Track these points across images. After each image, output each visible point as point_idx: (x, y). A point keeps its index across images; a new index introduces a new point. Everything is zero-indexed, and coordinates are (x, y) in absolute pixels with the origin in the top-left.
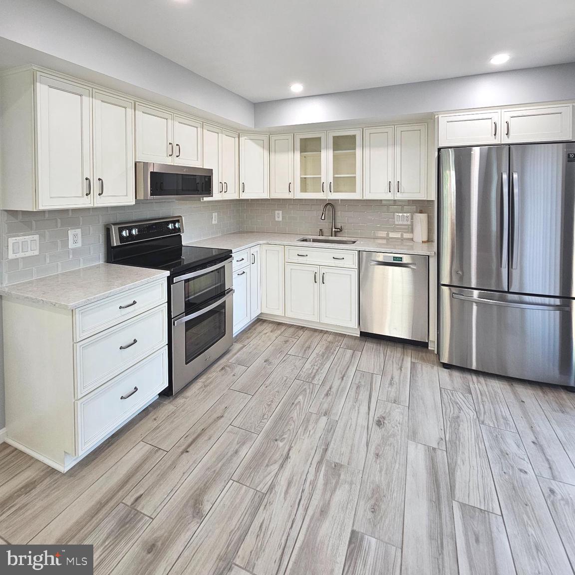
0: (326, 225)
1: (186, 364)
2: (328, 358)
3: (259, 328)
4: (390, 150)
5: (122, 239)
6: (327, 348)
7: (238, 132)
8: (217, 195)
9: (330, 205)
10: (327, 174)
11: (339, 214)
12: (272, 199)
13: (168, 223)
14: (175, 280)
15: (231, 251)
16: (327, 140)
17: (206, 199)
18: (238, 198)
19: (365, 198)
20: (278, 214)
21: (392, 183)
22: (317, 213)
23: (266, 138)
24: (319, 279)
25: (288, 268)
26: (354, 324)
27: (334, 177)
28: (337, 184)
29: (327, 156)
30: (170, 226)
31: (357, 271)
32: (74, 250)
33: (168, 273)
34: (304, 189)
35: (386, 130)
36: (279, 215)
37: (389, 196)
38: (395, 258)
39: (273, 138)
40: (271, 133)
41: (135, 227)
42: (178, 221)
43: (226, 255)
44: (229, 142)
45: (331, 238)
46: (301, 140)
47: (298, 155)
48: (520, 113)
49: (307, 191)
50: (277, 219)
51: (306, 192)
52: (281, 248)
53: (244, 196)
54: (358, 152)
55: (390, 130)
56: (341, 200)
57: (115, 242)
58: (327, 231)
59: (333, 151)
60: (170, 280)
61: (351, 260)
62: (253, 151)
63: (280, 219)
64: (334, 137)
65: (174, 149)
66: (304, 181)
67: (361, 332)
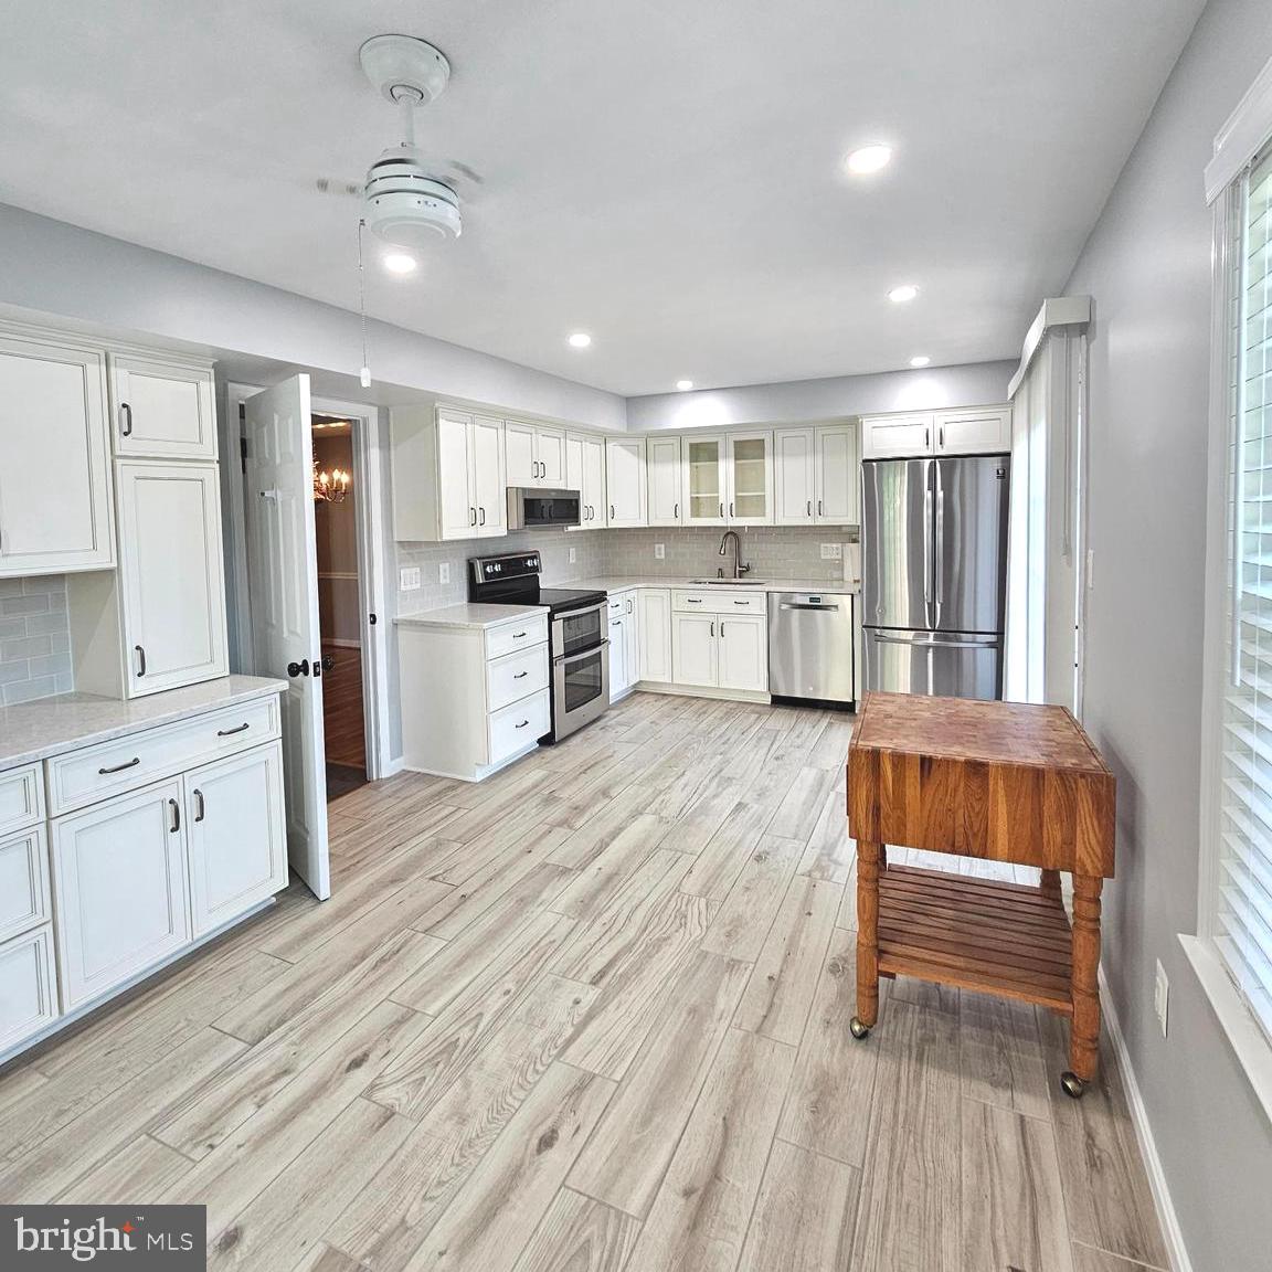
0: (727, 562)
1: (567, 712)
2: (727, 720)
3: (638, 698)
4: (810, 460)
5: (486, 575)
6: (726, 714)
7: (605, 438)
8: (584, 525)
9: (733, 534)
10: (726, 492)
11: (745, 547)
12: (651, 528)
13: (526, 559)
14: (556, 616)
15: (605, 593)
16: (726, 448)
17: (571, 528)
18: (605, 527)
19: (777, 524)
20: (660, 549)
21: (812, 502)
22: (714, 546)
23: (642, 443)
24: (717, 630)
25: (676, 618)
26: (763, 687)
27: (736, 497)
28: (741, 505)
29: (726, 468)
30: (529, 563)
31: (765, 618)
32: (445, 585)
33: (548, 609)
34: (696, 513)
35: (803, 433)
36: (660, 551)
37: (809, 522)
38: (812, 600)
39: (651, 443)
40: (649, 436)
41: (498, 562)
42: (535, 557)
43: (600, 597)
44: (593, 450)
45: (734, 580)
46: (691, 445)
47: (687, 466)
48: (959, 418)
49: (702, 514)
50: (658, 557)
51: (698, 516)
52: (665, 594)
53: (613, 524)
54: (768, 461)
55: (808, 434)
56: (749, 527)
57: (480, 579)
58: (728, 570)
59: (736, 459)
60: (551, 618)
61: (757, 605)
62: (624, 461)
63: (663, 557)
64: (735, 442)
65: (540, 468)
66: (695, 502)
67: (772, 696)
